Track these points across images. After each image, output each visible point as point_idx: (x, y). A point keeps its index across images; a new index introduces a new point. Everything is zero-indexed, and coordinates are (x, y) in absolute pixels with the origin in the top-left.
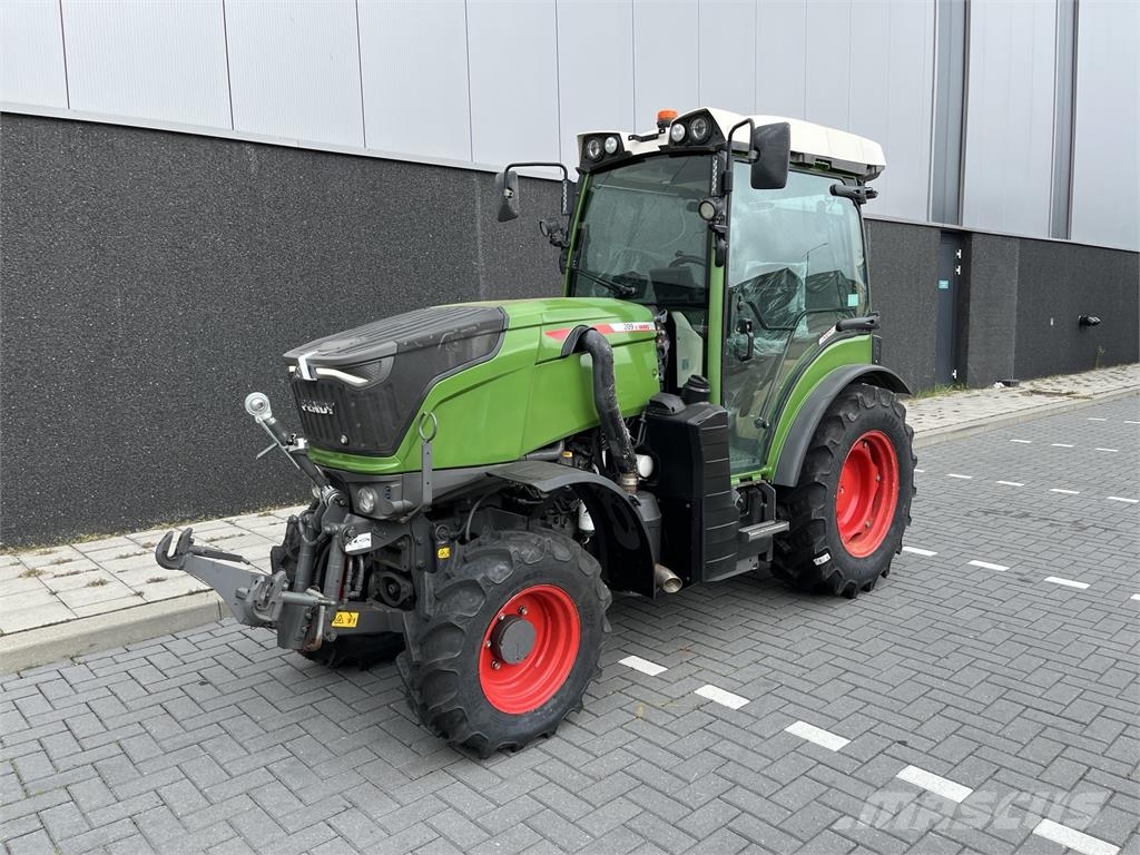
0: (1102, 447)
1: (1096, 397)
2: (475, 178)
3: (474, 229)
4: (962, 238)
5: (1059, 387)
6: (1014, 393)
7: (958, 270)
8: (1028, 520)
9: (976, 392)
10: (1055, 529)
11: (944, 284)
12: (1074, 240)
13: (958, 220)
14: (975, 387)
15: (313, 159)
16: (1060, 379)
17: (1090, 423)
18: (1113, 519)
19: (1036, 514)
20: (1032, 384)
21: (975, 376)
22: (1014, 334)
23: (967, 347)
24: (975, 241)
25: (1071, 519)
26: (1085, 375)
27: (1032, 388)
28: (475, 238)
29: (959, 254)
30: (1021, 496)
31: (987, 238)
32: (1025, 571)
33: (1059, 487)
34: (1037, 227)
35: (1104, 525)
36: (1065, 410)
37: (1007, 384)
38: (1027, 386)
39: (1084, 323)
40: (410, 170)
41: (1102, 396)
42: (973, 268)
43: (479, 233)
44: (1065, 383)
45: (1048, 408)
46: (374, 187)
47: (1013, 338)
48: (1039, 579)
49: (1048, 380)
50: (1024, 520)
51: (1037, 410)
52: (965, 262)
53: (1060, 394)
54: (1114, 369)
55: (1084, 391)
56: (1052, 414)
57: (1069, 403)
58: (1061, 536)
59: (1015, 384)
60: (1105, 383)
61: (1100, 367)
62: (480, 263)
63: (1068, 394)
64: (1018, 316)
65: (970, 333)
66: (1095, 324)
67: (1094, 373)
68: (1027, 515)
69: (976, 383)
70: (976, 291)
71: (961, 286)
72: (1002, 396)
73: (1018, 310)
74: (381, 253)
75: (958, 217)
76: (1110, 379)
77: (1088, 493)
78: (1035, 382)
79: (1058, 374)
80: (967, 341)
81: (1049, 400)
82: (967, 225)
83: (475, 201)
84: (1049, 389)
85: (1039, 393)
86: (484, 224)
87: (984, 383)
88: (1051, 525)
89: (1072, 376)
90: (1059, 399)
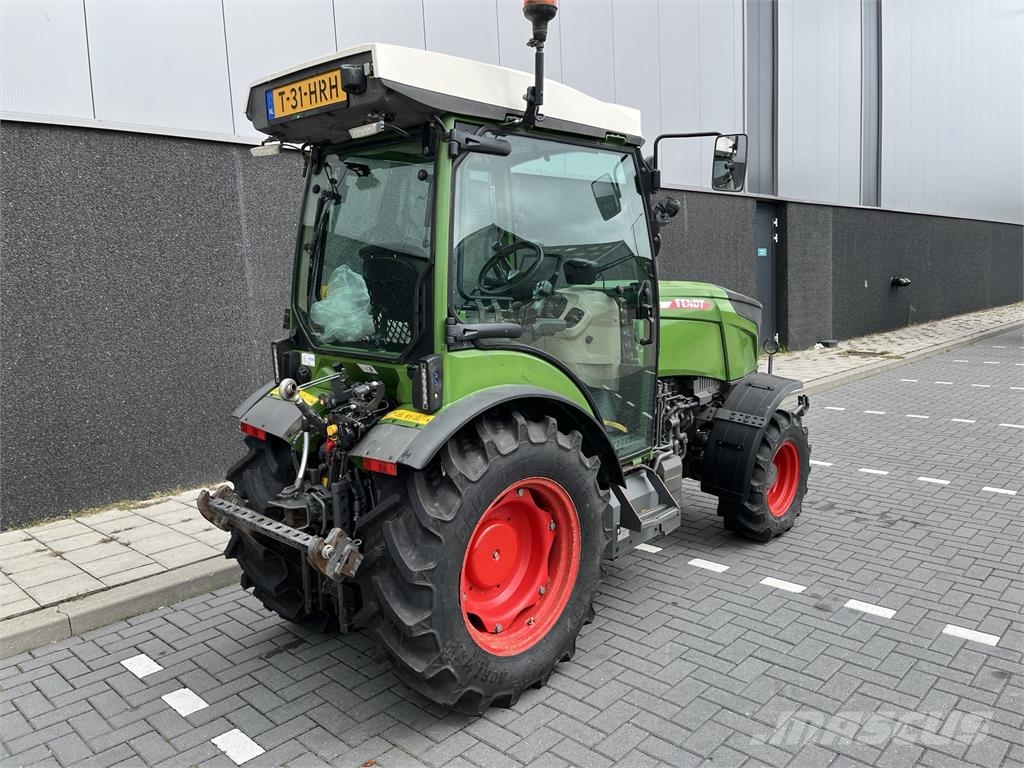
0: (913, 413)
1: (908, 357)
2: (235, 152)
3: (237, 208)
4: (778, 207)
5: (874, 346)
6: (831, 355)
7: (776, 238)
8: (832, 513)
9: (797, 354)
10: (860, 526)
11: (762, 252)
12: (884, 206)
13: (774, 190)
14: (796, 348)
15: (20, 133)
16: (876, 337)
17: (902, 385)
18: (923, 509)
19: (842, 505)
20: (849, 344)
21: (796, 338)
22: (831, 297)
23: (787, 311)
24: (791, 210)
25: (878, 511)
26: (899, 333)
27: (849, 348)
28: (238, 217)
29: (776, 223)
30: (829, 480)
31: (802, 208)
32: (823, 592)
33: (869, 466)
34: (850, 196)
35: (915, 517)
36: (878, 371)
37: (826, 345)
38: (844, 346)
39: (896, 284)
40: (150, 143)
41: (915, 354)
42: (789, 235)
43: (243, 211)
44: (879, 342)
45: (864, 369)
46: (102, 163)
47: (830, 300)
48: (838, 605)
49: (865, 339)
50: (829, 513)
51: (852, 373)
52: (782, 230)
53: (874, 354)
54: (925, 326)
55: (897, 350)
56: (867, 376)
57: (880, 364)
58: (866, 535)
59: (834, 345)
60: (917, 340)
61: (912, 324)
62: (245, 244)
63: (882, 354)
64: (834, 280)
65: (789, 298)
66: (907, 284)
67: (907, 330)
68: (832, 506)
69: (796, 345)
70: (793, 258)
71: (779, 253)
72: (821, 357)
73: (834, 274)
74: (116, 237)
75: (774, 188)
76: (922, 337)
77: (898, 473)
78: (853, 342)
79: (873, 333)
80: (787, 305)
81: (863, 361)
82: (782, 195)
83: (235, 177)
84: (864, 349)
85: (855, 353)
86: (248, 202)
87: (805, 345)
88: (857, 520)
89: (887, 334)
90: (873, 359)
